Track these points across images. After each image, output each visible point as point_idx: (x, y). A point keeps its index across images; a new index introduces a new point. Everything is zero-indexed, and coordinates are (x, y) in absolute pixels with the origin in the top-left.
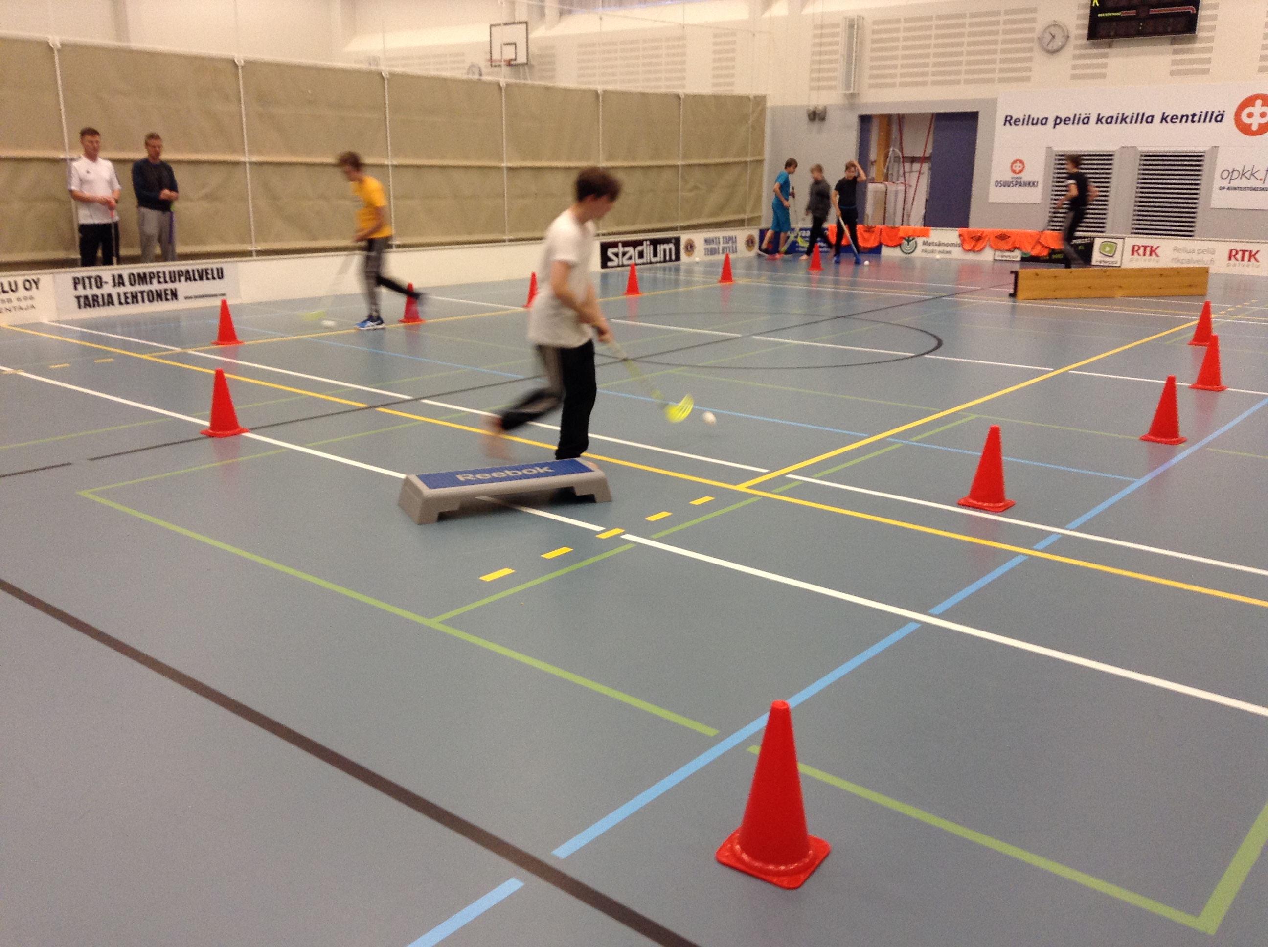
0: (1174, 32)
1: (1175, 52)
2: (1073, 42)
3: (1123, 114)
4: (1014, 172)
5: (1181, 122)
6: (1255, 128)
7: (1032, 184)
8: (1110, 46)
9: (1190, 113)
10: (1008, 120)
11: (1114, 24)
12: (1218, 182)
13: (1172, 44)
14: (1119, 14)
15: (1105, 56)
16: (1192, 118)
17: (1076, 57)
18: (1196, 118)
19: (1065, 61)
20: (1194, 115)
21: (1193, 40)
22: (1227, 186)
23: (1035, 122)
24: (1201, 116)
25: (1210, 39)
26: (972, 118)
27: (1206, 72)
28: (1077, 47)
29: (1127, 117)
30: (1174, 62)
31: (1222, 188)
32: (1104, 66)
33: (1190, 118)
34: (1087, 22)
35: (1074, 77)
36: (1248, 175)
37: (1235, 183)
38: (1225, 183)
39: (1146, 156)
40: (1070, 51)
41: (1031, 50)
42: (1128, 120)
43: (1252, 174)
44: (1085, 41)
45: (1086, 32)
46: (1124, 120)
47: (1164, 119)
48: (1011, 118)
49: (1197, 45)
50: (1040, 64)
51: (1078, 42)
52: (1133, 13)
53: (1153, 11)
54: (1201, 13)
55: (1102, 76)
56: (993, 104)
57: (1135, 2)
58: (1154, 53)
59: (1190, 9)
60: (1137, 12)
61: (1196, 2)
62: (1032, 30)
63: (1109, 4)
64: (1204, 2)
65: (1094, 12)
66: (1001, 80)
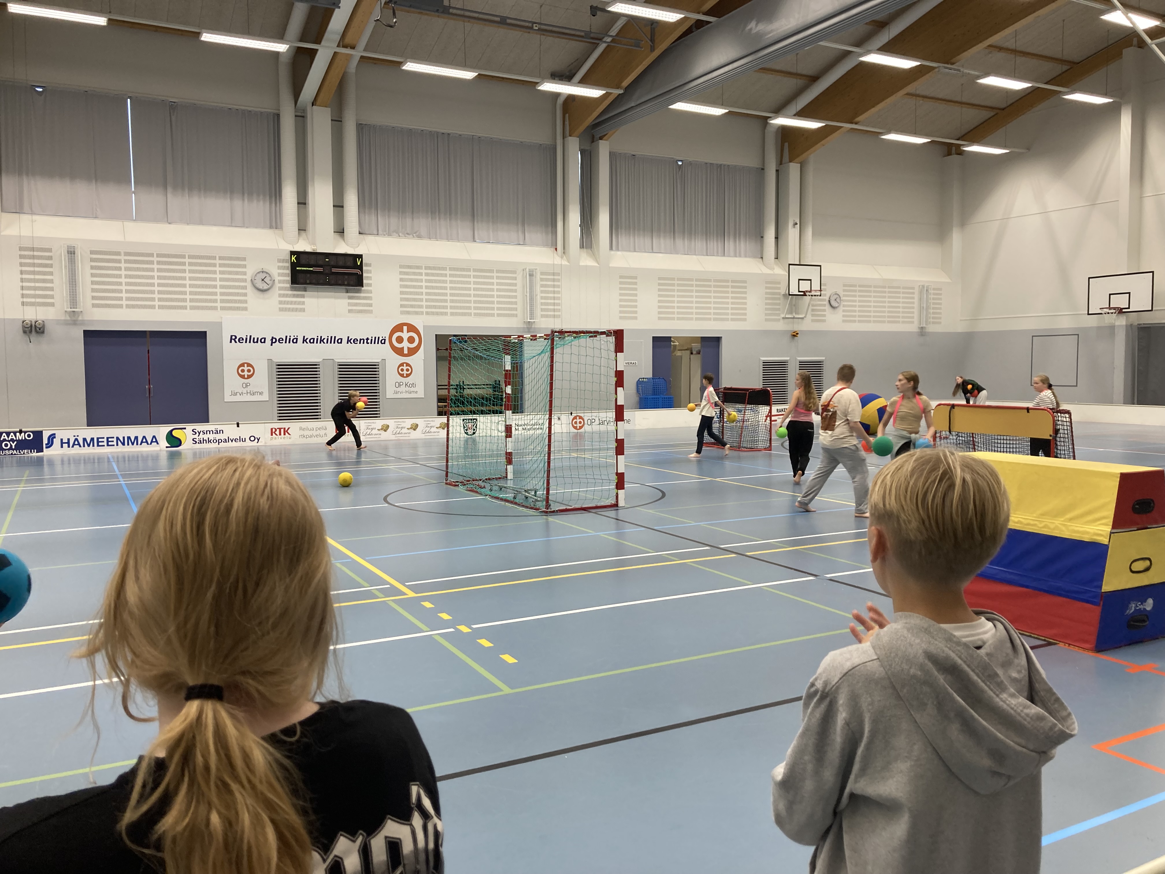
0: (349, 285)
1: (350, 298)
2: (278, 285)
3: (321, 337)
5: (360, 343)
8: (305, 290)
9: (365, 338)
10: (233, 338)
11: (308, 275)
13: (347, 292)
14: (311, 269)
15: (303, 296)
17: (281, 296)
18: (369, 341)
19: (274, 299)
20: (367, 339)
21: (359, 291)
23: (255, 341)
24: (372, 340)
25: (370, 292)
26: (202, 335)
27: (371, 312)
28: (281, 289)
29: (324, 339)
30: (349, 304)
32: (303, 303)
33: (365, 341)
34: (288, 272)
35: (281, 310)
39: (340, 365)
40: (276, 292)
41: (245, 288)
42: (325, 341)
44: (288, 285)
45: (289, 278)
46: (322, 341)
47: (349, 341)
48: (236, 337)
49: (362, 295)
50: (253, 298)
51: (282, 285)
52: (320, 269)
53: (334, 270)
54: (364, 275)
55: (303, 310)
56: (219, 325)
57: (320, 263)
58: (335, 298)
59: (358, 271)
60: (323, 269)
61: (361, 267)
62: (245, 274)
63: (303, 261)
64: (364, 268)
65: (293, 266)
66: (223, 308)
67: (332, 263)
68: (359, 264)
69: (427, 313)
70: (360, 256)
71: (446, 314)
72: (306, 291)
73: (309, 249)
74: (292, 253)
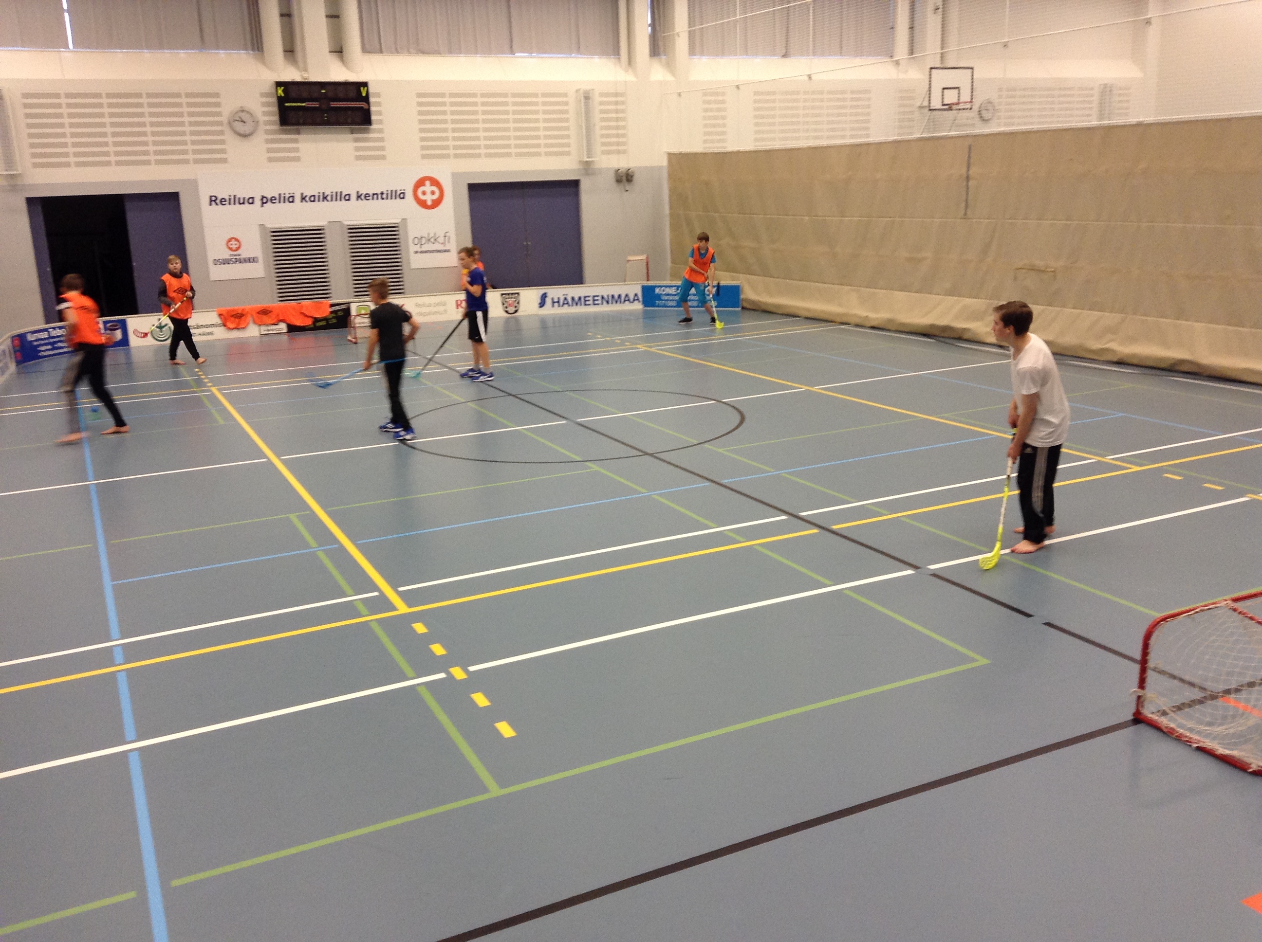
0: (353, 123)
1: (356, 140)
2: (262, 128)
3: (324, 193)
4: (231, 249)
5: (373, 199)
6: (429, 203)
7: (253, 260)
9: (379, 192)
10: (213, 200)
11: (301, 113)
12: (413, 248)
13: (352, 133)
14: (304, 104)
15: (296, 141)
16: (381, 196)
17: (268, 141)
18: (384, 196)
19: (259, 145)
20: (382, 193)
21: (366, 131)
22: (419, 250)
23: (242, 202)
24: (387, 194)
25: (381, 131)
26: (174, 197)
27: (383, 157)
28: (267, 132)
29: (327, 195)
30: (357, 149)
31: (416, 252)
32: (297, 150)
33: (380, 196)
34: (275, 109)
35: (270, 160)
36: (432, 240)
37: (425, 248)
38: (417, 248)
39: (350, 229)
40: (260, 137)
41: (221, 133)
42: (329, 198)
43: (435, 240)
44: (277, 127)
45: (276, 118)
46: (325, 198)
47: (359, 197)
48: (216, 198)
49: (371, 135)
50: (234, 146)
51: (268, 127)
52: (316, 104)
53: (334, 104)
54: (373, 109)
55: (297, 159)
56: (193, 184)
57: (315, 95)
58: (338, 141)
59: (363, 105)
60: (320, 104)
61: (366, 99)
62: (219, 114)
63: (293, 95)
64: (372, 100)
65: (281, 101)
66: (196, 161)
67: (330, 94)
68: (364, 94)
69: (456, 156)
70: (365, 84)
71: (479, 156)
72: (299, 133)
73: (298, 79)
74: (279, 84)
